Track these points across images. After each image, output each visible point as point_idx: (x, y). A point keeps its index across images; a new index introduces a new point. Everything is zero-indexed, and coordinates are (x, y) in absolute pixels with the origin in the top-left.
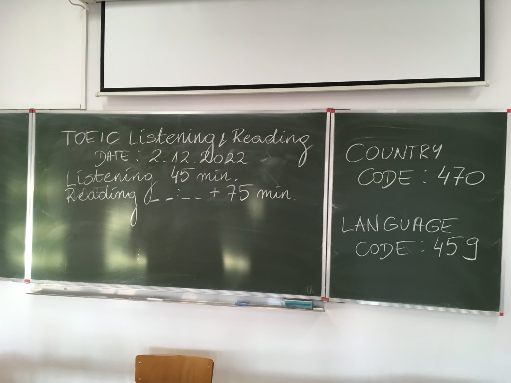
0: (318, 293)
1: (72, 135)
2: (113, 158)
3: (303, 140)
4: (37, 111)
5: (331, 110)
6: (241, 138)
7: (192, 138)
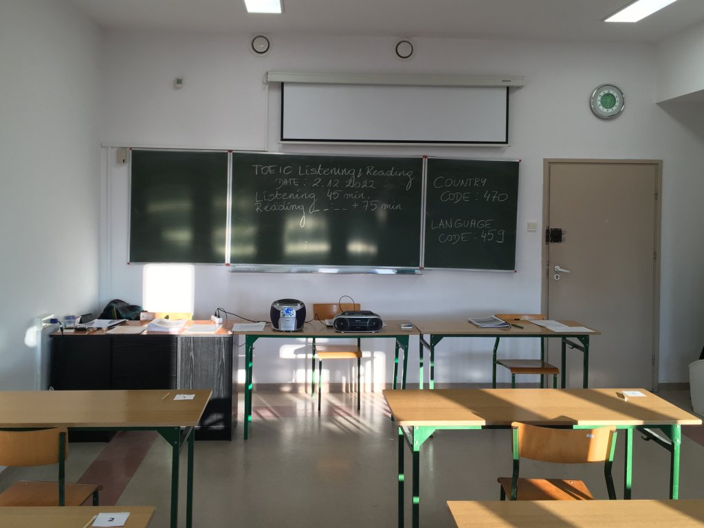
0: (417, 265)
1: (259, 168)
2: (289, 183)
3: (409, 174)
4: (234, 152)
5: (425, 157)
6: (372, 172)
7: (340, 172)
